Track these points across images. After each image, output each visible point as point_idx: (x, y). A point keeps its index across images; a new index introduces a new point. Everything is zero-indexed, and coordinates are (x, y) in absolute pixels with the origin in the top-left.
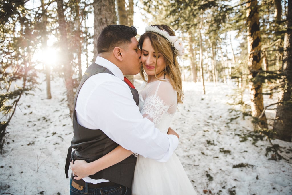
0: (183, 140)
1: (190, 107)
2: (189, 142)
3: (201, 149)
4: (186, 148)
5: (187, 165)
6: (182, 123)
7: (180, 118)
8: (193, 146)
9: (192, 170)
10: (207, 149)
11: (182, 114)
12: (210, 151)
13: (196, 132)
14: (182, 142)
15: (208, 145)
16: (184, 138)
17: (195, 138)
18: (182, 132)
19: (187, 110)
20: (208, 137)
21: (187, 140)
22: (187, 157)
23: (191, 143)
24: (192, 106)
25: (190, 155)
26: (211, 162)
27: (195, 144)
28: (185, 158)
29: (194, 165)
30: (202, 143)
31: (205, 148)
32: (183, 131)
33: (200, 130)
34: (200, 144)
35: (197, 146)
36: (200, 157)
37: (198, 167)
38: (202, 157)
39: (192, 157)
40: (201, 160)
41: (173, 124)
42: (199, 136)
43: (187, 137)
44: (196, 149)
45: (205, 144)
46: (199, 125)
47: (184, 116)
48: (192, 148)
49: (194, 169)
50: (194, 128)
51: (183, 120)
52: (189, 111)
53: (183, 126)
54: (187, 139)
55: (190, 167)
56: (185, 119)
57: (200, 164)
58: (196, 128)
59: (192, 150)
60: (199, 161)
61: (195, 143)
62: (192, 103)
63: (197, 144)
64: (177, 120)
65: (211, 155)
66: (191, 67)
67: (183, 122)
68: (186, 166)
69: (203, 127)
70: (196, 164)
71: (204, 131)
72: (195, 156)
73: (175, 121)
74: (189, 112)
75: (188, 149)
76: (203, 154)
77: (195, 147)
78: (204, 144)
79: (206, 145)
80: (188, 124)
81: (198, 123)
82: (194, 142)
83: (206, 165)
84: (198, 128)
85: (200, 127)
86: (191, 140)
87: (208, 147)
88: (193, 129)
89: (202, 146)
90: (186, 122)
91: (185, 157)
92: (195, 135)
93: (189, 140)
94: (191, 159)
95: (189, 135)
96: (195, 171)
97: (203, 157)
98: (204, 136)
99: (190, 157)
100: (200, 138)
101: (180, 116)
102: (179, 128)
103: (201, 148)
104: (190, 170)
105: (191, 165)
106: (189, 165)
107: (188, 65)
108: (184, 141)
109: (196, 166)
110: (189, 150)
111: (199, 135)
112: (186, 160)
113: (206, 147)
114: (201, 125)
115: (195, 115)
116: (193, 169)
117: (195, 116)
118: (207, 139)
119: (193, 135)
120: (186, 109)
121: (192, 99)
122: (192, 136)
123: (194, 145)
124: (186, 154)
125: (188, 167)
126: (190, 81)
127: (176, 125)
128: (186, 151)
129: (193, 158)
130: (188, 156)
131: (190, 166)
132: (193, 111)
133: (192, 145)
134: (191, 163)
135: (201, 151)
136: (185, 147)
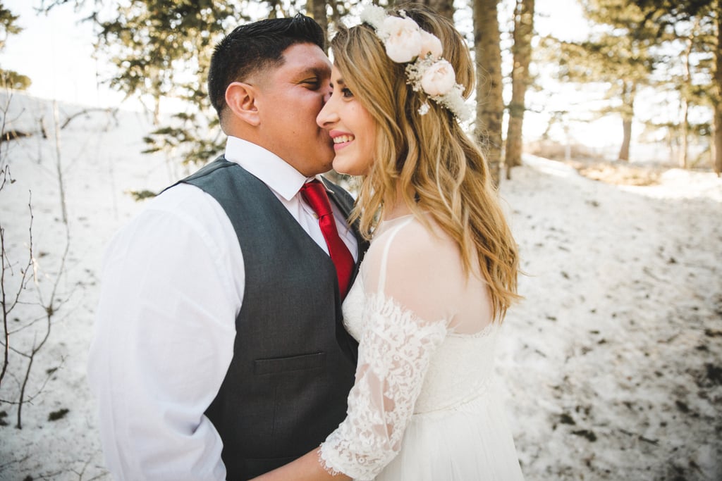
0: (625, 350)
1: (680, 249)
2: (645, 362)
3: (681, 390)
4: (629, 378)
5: (618, 434)
6: (639, 298)
7: (637, 282)
8: (654, 377)
9: (629, 451)
10: (702, 395)
11: (646, 271)
12: (710, 401)
13: (677, 331)
14: (619, 357)
15: (708, 381)
16: (629, 345)
17: (670, 349)
18: (630, 327)
19: (668, 259)
20: (715, 354)
21: (640, 354)
22: (625, 407)
23: (651, 365)
24: (688, 246)
25: (635, 403)
26: (705, 443)
27: (665, 372)
28: (615, 408)
29: (641, 438)
30: (688, 371)
31: (694, 389)
32: (632, 323)
33: (693, 328)
34: (680, 373)
35: (668, 377)
36: (667, 417)
37: (651, 446)
38: (674, 417)
39: (641, 409)
40: (669, 426)
41: (609, 297)
42: (683, 347)
43: (641, 344)
44: (662, 387)
45: (700, 377)
46: (696, 309)
47: (654, 277)
48: (648, 382)
49: (637, 451)
50: (675, 319)
51: (643, 289)
52: (673, 261)
53: (640, 307)
54: (641, 349)
55: (627, 441)
56: (652, 286)
57: (663, 440)
58: (681, 318)
59: (648, 387)
60: (663, 429)
61: (665, 367)
62: (691, 239)
63: (671, 372)
64: (624, 285)
65: (709, 419)
66: (713, 128)
67: (643, 294)
68: (613, 433)
69: (710, 318)
70: (649, 434)
71: (709, 333)
72: (651, 407)
73: (618, 286)
74: (672, 266)
75: (635, 381)
76: (682, 407)
77: (661, 381)
78: (697, 375)
79: (701, 380)
80: (657, 301)
81: (696, 303)
82: (659, 364)
83: (683, 446)
84: (689, 320)
85: (697, 319)
86: (653, 357)
87: (705, 389)
88: (671, 322)
89: (685, 380)
90: (653, 297)
91: (616, 404)
92: (670, 340)
93: (647, 355)
94: (635, 413)
95: (651, 336)
96: (638, 457)
97: (679, 419)
98: (702, 348)
99: (636, 408)
100: (685, 354)
101: (639, 275)
102: (625, 313)
103: (682, 387)
104: (623, 449)
105: (630, 434)
106: (623, 431)
107: (702, 121)
108: (627, 355)
109: (646, 443)
110: (638, 385)
111: (684, 343)
112: (618, 414)
113: (700, 385)
114: (704, 312)
115: (692, 275)
116: (632, 447)
117: (691, 279)
118: (711, 360)
119: (665, 339)
120: (664, 254)
121: (693, 226)
122: (660, 342)
123: (659, 374)
124: (623, 396)
125: (619, 438)
126: (706, 169)
127: (616, 300)
128: (624, 387)
129: (641, 416)
130: (629, 405)
131: (627, 436)
132: (687, 265)
133: (651, 373)
134: (632, 430)
135: (675, 398)
136: (627, 373)
